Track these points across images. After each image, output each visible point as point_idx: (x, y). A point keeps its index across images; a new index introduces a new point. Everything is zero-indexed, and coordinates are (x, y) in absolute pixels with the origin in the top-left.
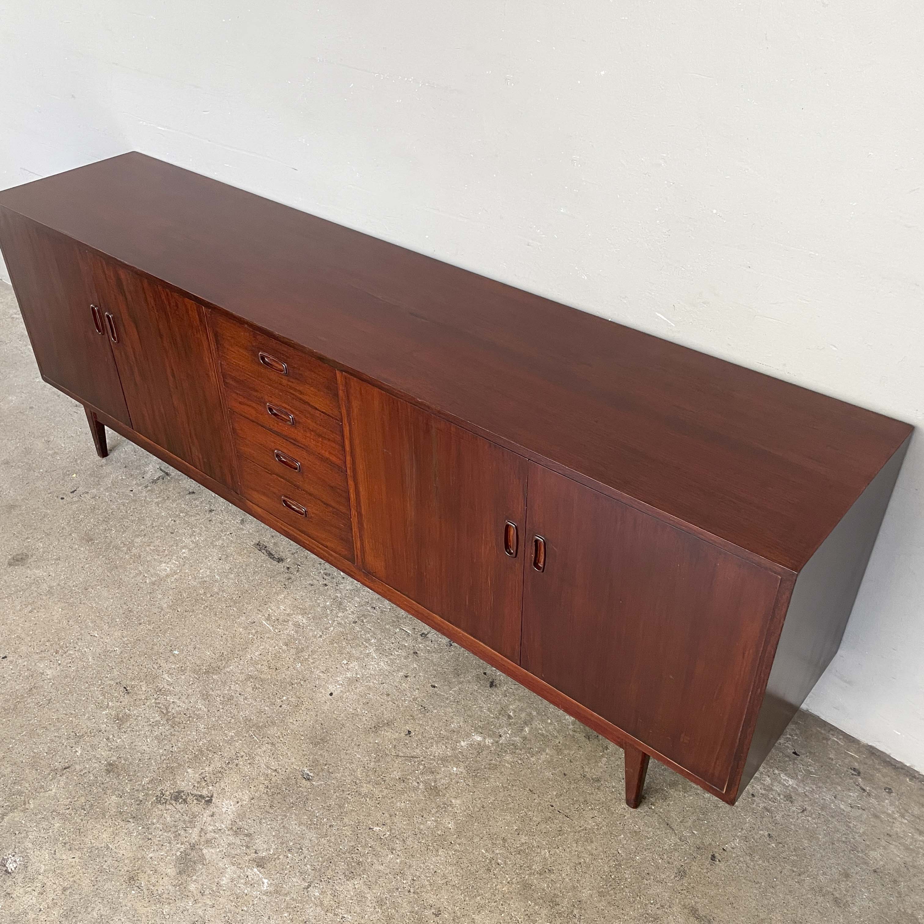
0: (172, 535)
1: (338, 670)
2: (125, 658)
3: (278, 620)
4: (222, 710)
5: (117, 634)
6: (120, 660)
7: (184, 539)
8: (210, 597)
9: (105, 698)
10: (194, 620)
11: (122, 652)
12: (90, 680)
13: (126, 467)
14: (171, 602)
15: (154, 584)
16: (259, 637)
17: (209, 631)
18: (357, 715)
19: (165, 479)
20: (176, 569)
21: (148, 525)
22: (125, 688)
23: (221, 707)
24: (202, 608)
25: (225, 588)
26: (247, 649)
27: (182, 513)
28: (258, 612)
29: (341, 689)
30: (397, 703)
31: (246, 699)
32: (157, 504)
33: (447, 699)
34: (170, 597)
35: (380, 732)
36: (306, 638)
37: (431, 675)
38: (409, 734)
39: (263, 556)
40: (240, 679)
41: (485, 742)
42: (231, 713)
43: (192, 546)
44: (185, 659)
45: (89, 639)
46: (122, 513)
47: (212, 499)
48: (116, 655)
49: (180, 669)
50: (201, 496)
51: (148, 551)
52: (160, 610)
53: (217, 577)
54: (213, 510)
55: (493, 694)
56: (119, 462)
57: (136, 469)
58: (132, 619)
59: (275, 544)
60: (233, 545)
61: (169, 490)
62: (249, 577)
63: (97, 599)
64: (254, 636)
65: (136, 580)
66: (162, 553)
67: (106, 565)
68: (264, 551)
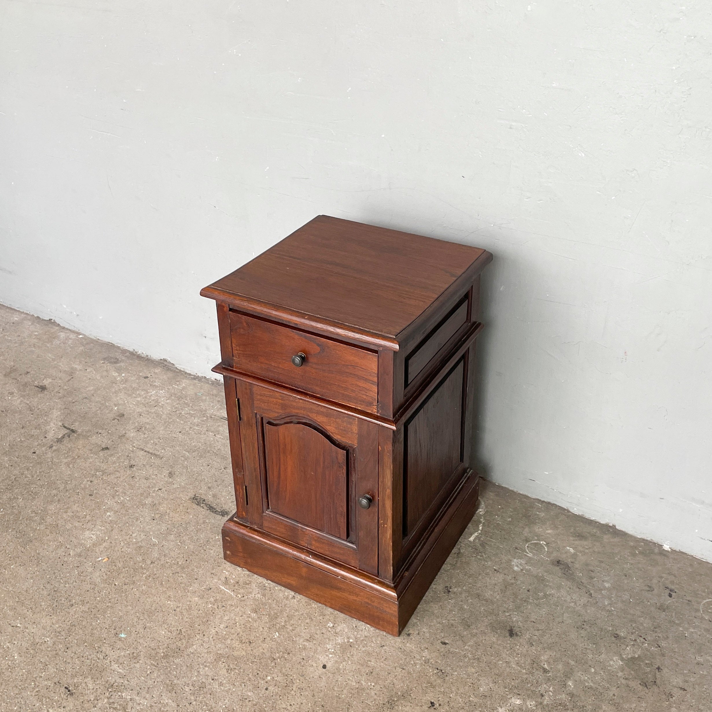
0: (91, 498)
1: (325, 636)
2: (60, 650)
3: (238, 583)
4: (194, 703)
5: (46, 621)
6: (55, 652)
7: (106, 501)
8: (151, 564)
9: (43, 704)
10: (137, 593)
11: (54, 643)
12: (20, 684)
13: (23, 428)
14: (104, 576)
15: (80, 556)
16: (220, 607)
17: (157, 605)
18: (363, 689)
19: (71, 436)
20: (104, 535)
21: (61, 489)
22: (66, 688)
23: (193, 698)
24: (144, 579)
25: (167, 552)
26: (209, 622)
27: (99, 472)
28: (212, 576)
29: (335, 659)
30: (407, 669)
31: (221, 684)
32: (68, 464)
33: (465, 656)
34: (102, 569)
35: (396, 707)
36: (277, 601)
37: (437, 630)
38: (433, 706)
39: (203, 511)
40: (209, 660)
41: (527, 706)
42: (206, 705)
43: (117, 507)
44: (136, 643)
45: (11, 631)
46: (27, 479)
47: (130, 453)
48: (48, 648)
49: (131, 656)
50: (116, 452)
51: (66, 518)
52: (93, 586)
53: (154, 540)
54: (134, 466)
55: (516, 645)
56: (14, 423)
57: (36, 428)
58: (61, 600)
59: (214, 496)
60: (166, 502)
61: (78, 448)
62: (192, 537)
63: (13, 581)
64: (214, 605)
65: (58, 553)
66: (83, 519)
67: (18, 539)
68: (203, 505)
